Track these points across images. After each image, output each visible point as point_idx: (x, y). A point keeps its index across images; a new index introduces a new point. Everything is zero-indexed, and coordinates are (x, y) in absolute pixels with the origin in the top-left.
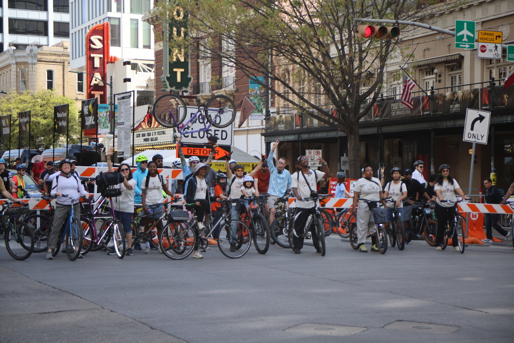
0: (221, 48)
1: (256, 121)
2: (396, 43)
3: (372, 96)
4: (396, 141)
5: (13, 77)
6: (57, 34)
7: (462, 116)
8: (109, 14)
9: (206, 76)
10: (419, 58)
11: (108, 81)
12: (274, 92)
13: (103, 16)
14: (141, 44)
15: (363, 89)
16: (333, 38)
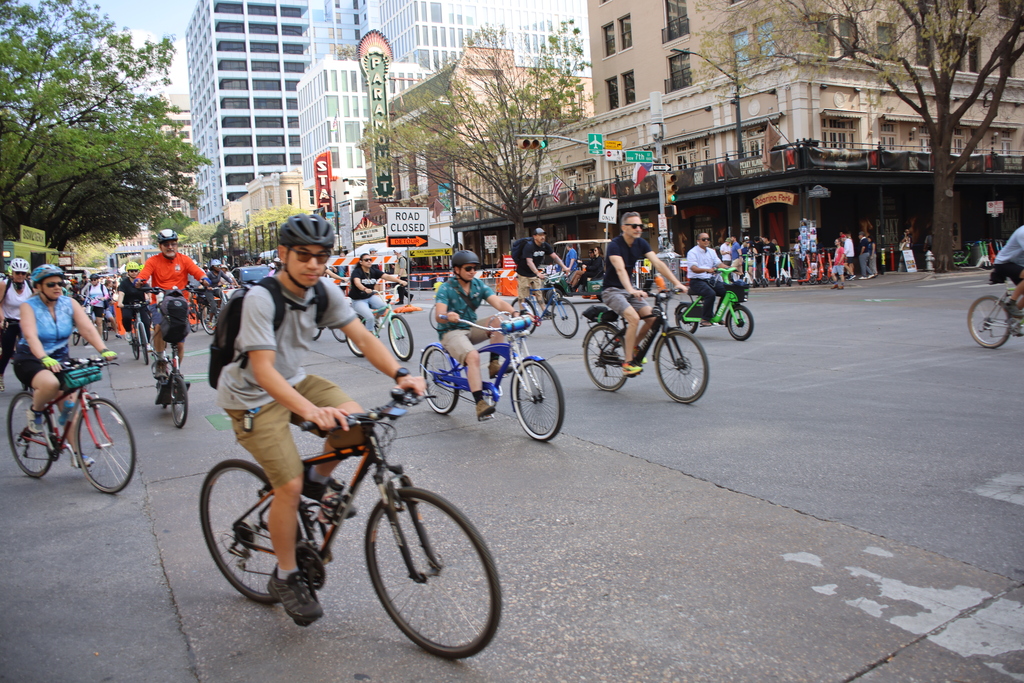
0: (415, 163)
1: (446, 217)
2: (546, 152)
3: (531, 193)
4: (551, 225)
5: (263, 198)
6: (292, 163)
7: (597, 204)
8: (330, 145)
9: (405, 185)
10: (564, 163)
11: (332, 195)
12: (458, 194)
13: (326, 146)
14: (355, 164)
15: (525, 188)
16: (500, 151)
